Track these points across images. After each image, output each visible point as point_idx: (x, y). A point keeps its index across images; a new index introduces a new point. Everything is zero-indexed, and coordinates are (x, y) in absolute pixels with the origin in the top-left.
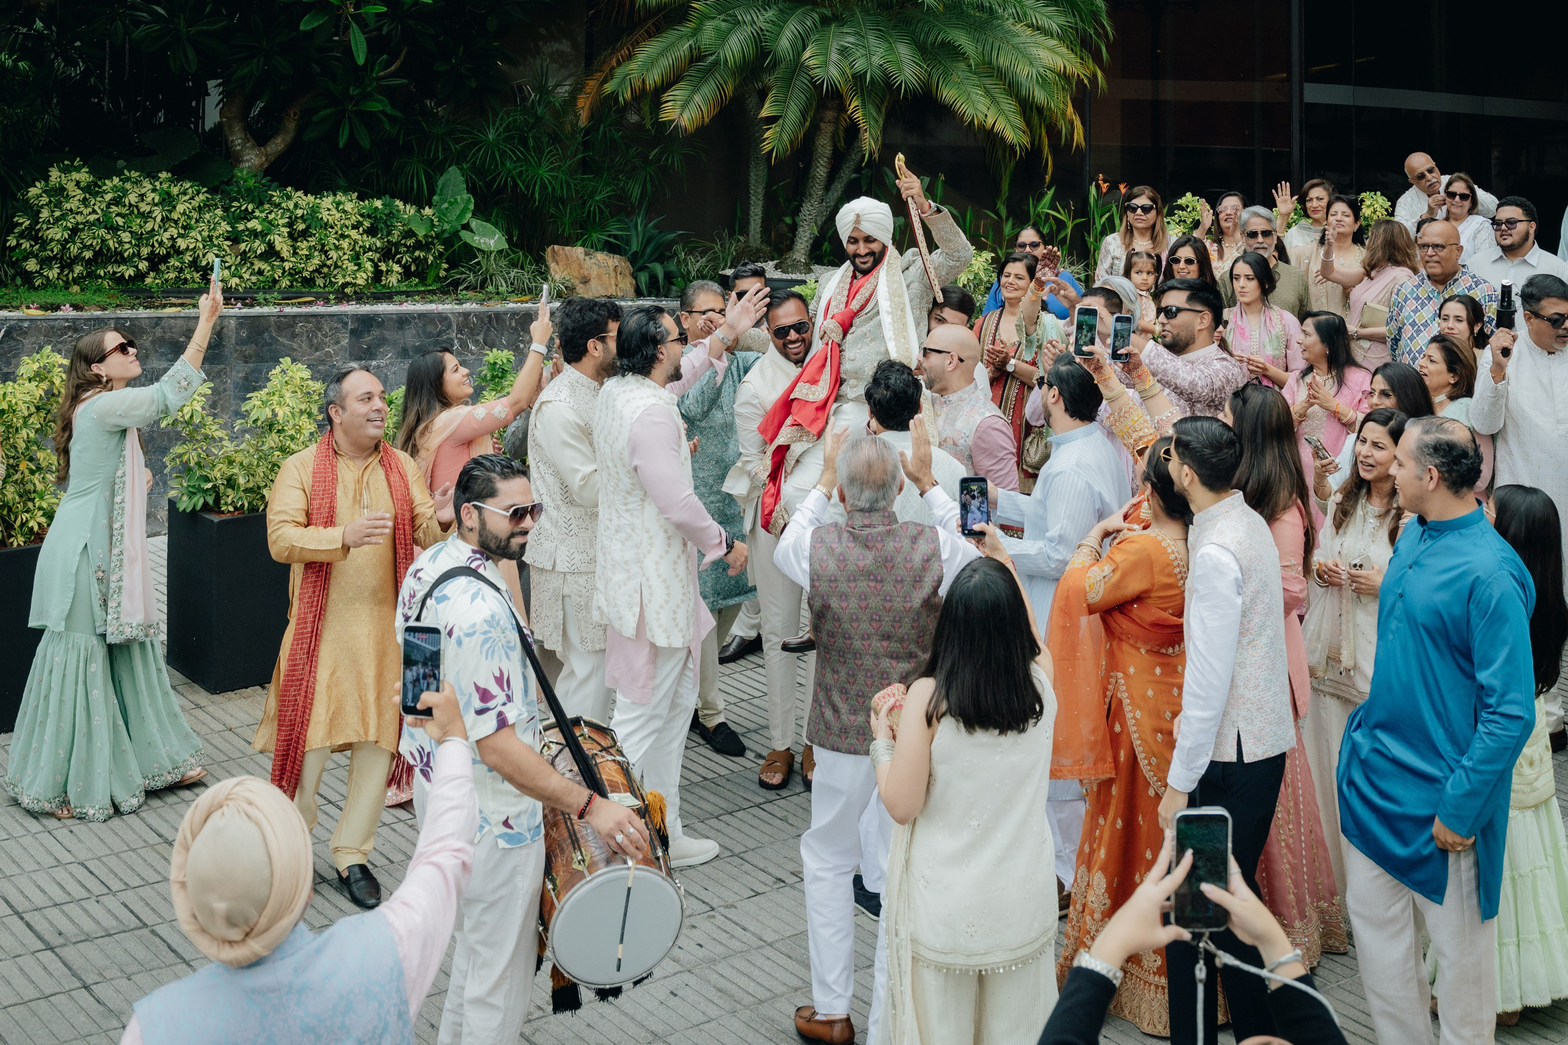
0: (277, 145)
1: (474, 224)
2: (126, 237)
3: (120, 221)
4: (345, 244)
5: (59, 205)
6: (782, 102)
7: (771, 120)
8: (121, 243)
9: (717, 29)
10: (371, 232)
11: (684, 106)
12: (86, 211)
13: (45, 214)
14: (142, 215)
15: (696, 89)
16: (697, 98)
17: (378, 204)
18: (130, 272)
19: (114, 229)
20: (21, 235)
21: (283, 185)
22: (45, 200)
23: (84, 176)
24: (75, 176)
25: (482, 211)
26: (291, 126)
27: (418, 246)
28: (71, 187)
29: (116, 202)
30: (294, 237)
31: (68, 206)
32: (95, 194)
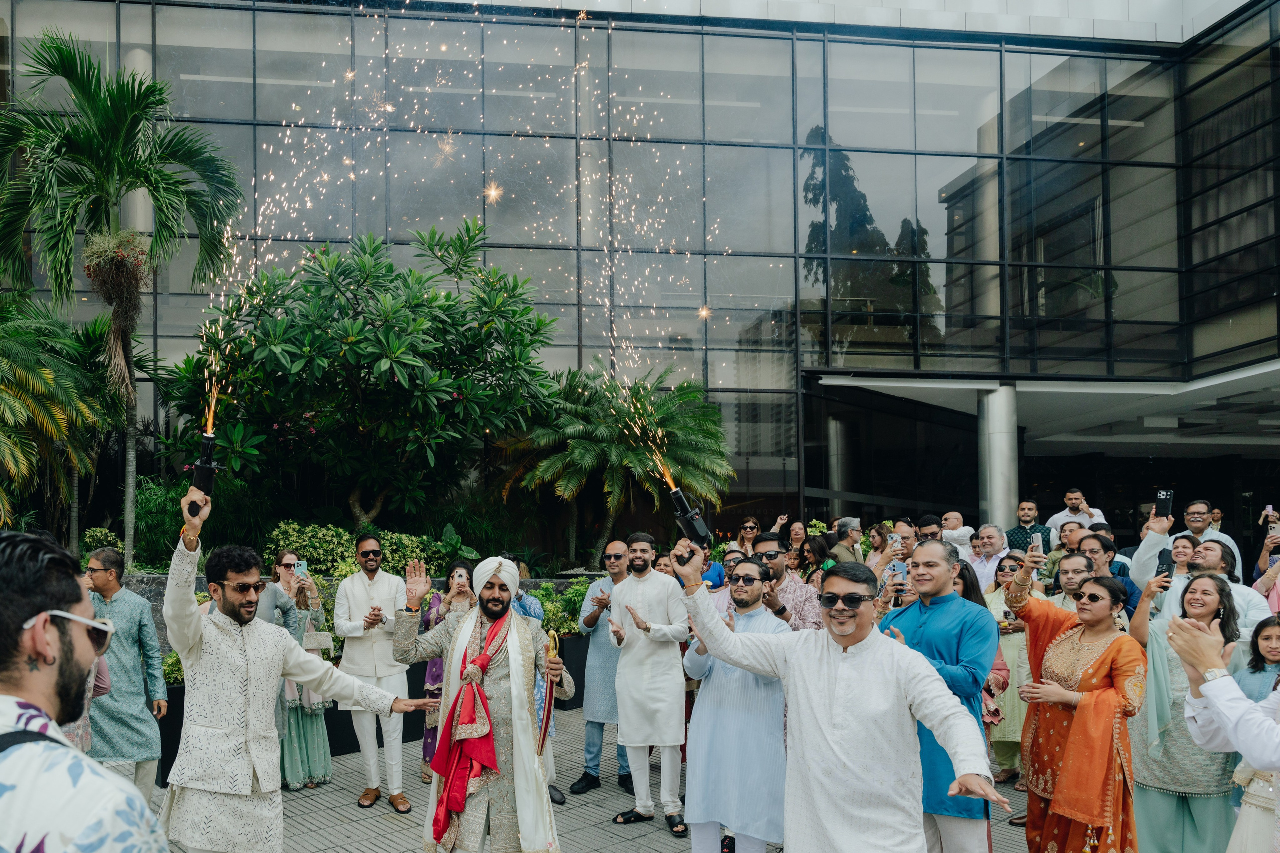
0: (374, 513)
1: (464, 547)
2: (321, 551)
3: (318, 545)
4: (415, 555)
5: (287, 538)
6: (611, 485)
7: (610, 493)
8: (319, 554)
9: (580, 452)
10: (422, 550)
11: (565, 489)
12: (301, 541)
13: (282, 543)
14: (327, 542)
15: (569, 482)
16: (570, 485)
17: (425, 537)
18: (324, 567)
19: (315, 548)
20: (270, 553)
21: (383, 530)
22: (281, 536)
23: (296, 526)
24: (292, 526)
25: (466, 542)
26: (379, 505)
27: (440, 558)
28: (291, 531)
29: (314, 536)
30: (394, 551)
31: (292, 539)
32: (303, 533)
